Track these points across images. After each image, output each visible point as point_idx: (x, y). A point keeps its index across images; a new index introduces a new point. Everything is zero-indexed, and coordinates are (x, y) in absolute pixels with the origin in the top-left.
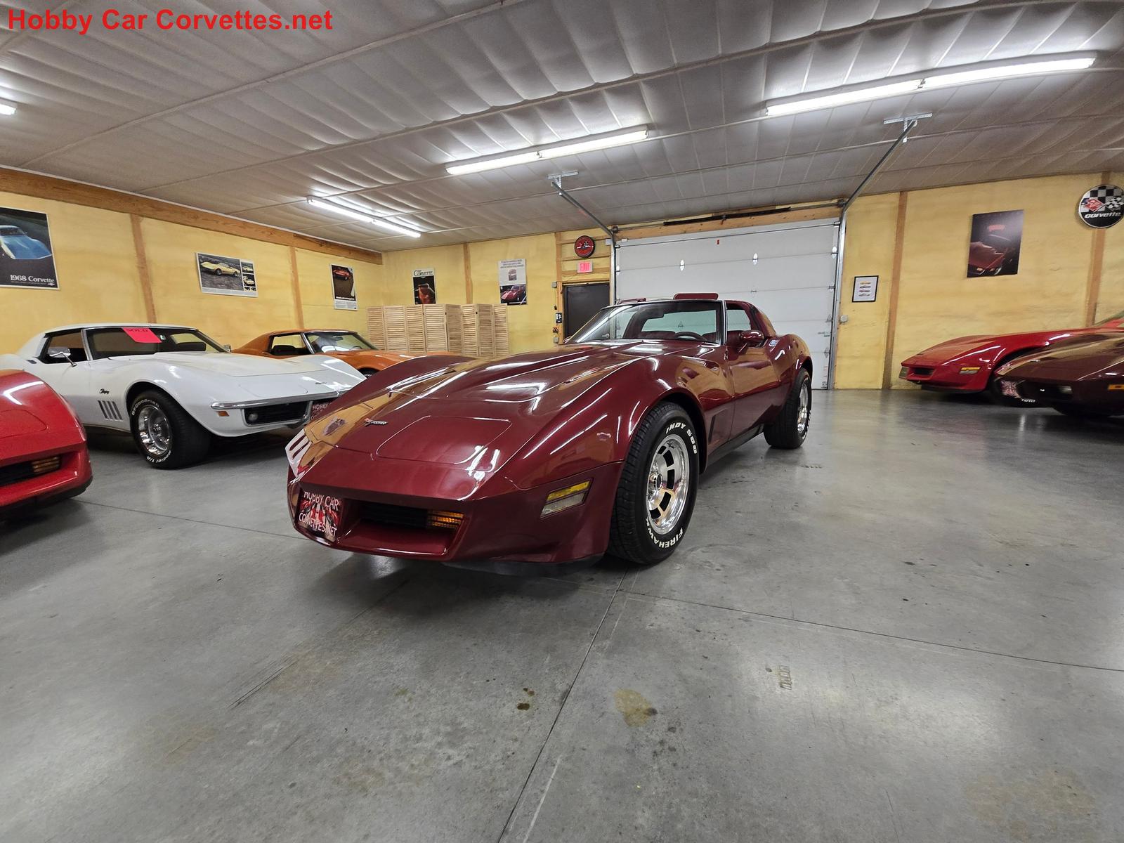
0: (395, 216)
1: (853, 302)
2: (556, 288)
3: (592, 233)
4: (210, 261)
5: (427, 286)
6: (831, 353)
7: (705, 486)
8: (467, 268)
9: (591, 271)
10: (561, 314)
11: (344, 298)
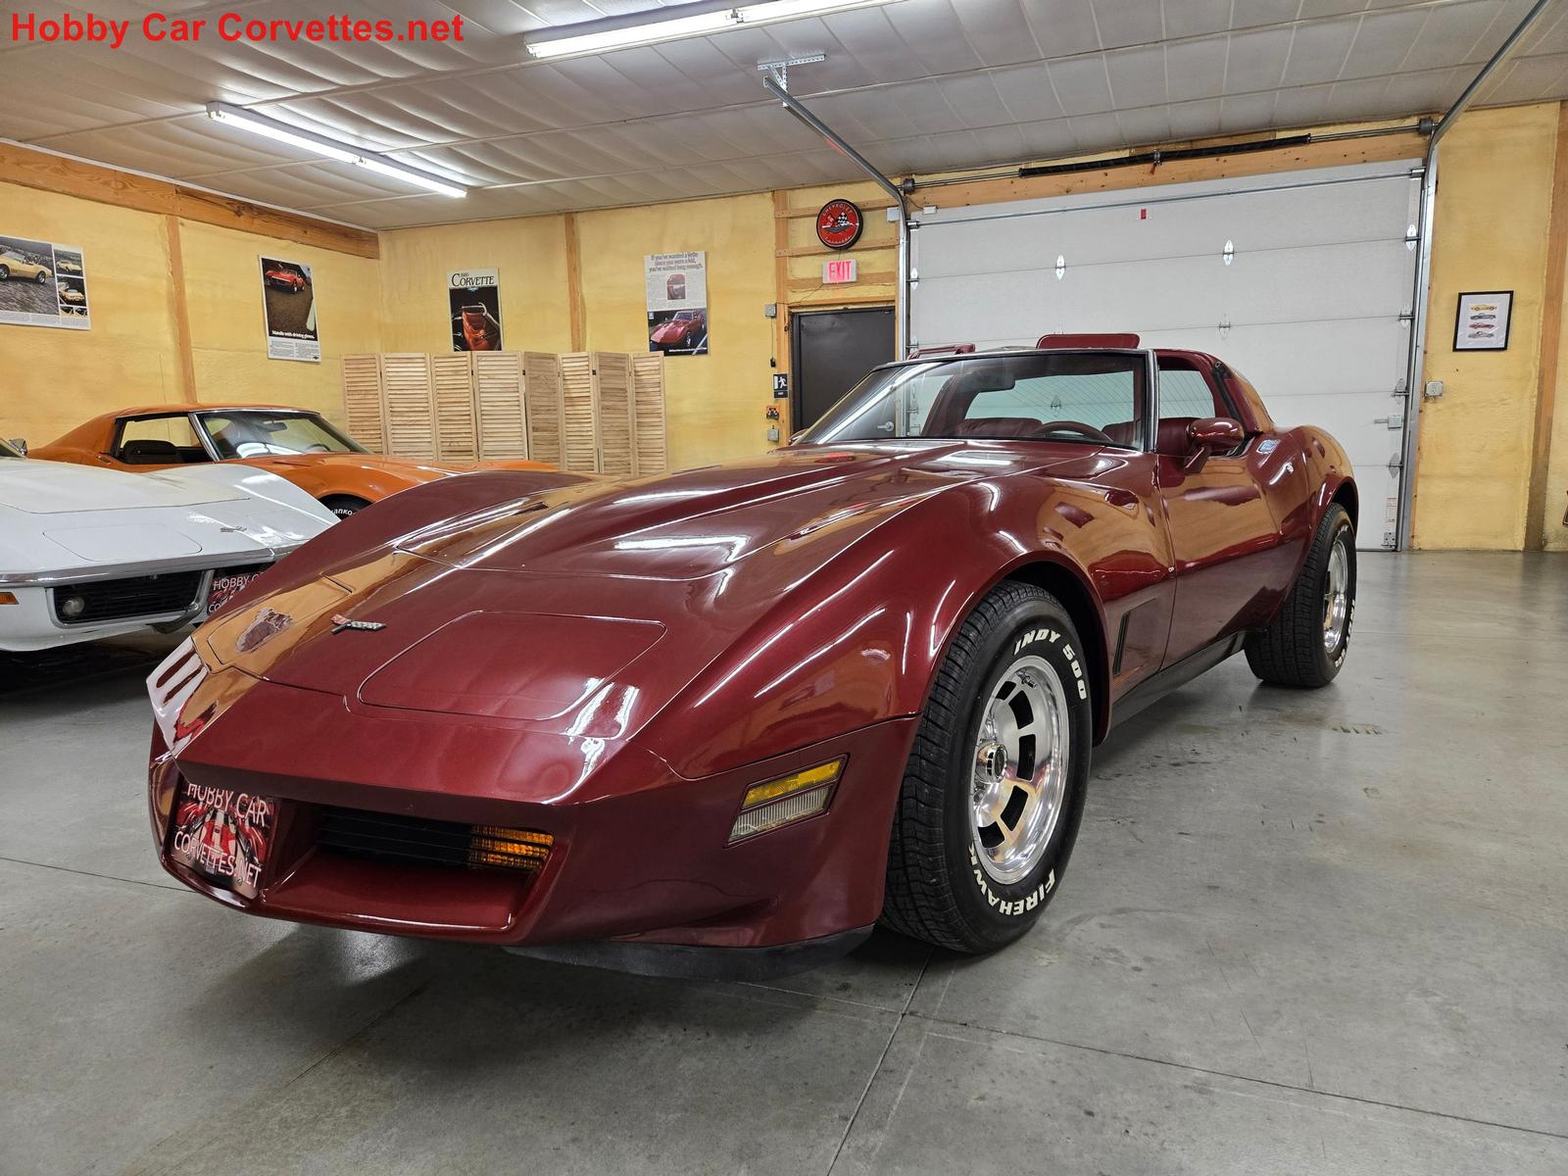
0: (409, 151)
1: (1455, 349)
2: (772, 317)
3: (855, 194)
5: (482, 310)
6: (1404, 468)
7: (1109, 772)
8: (574, 269)
9: (854, 280)
10: (785, 376)
11: (290, 334)
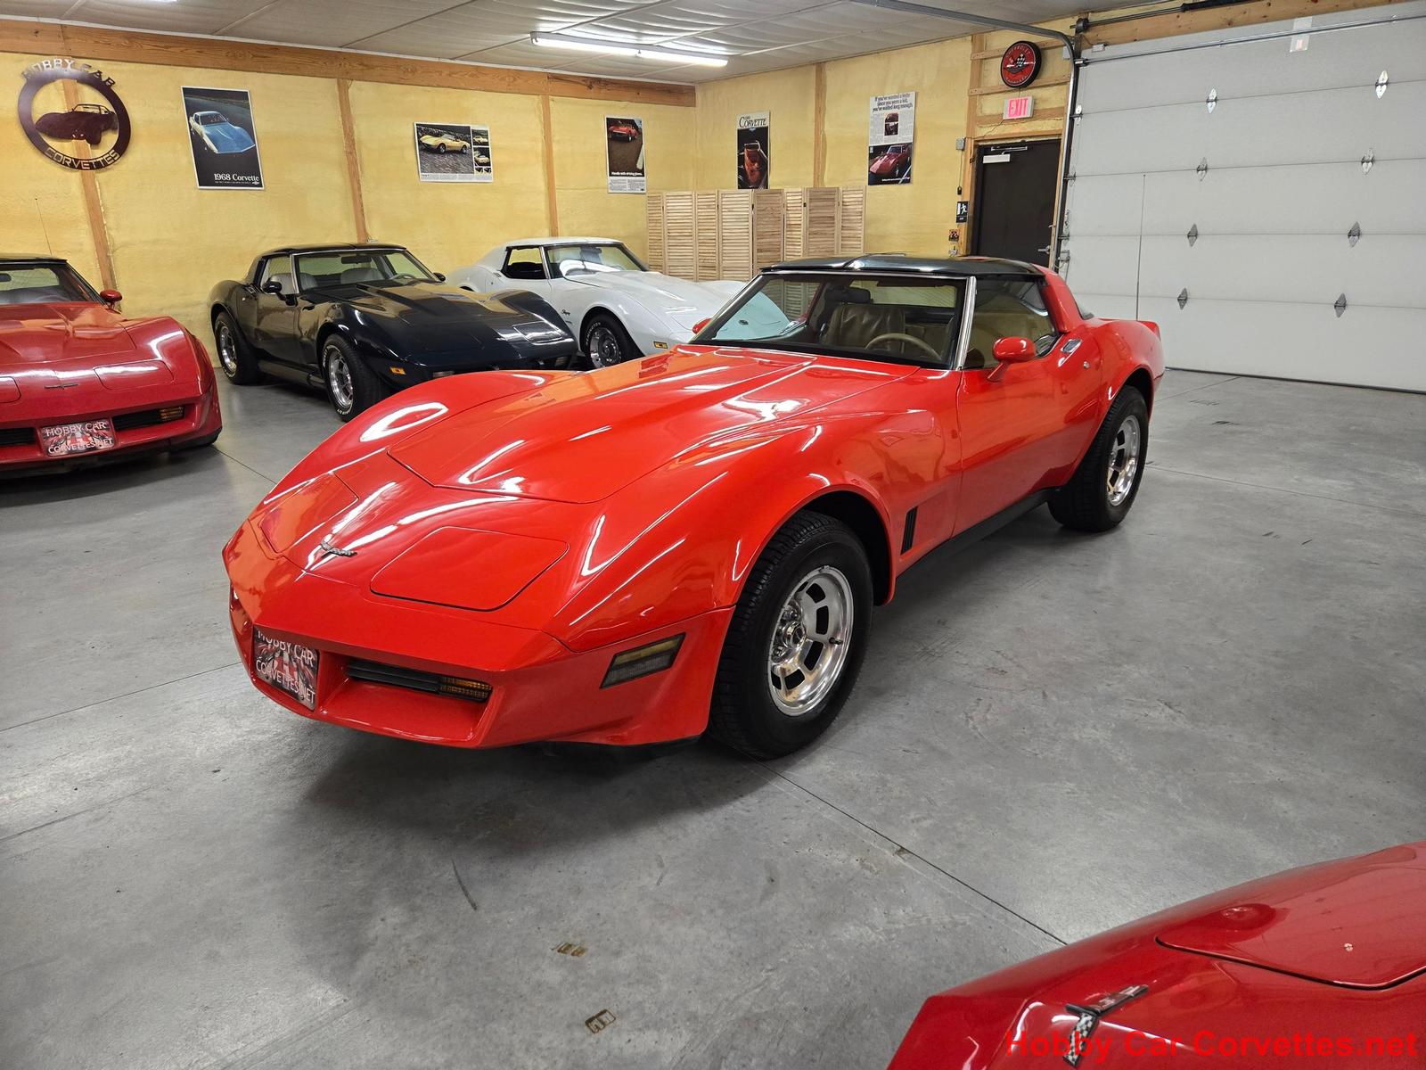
2: (963, 150)
4: (432, 134)
5: (757, 147)
8: (820, 111)
9: (1028, 114)
10: (966, 203)
11: (624, 173)
